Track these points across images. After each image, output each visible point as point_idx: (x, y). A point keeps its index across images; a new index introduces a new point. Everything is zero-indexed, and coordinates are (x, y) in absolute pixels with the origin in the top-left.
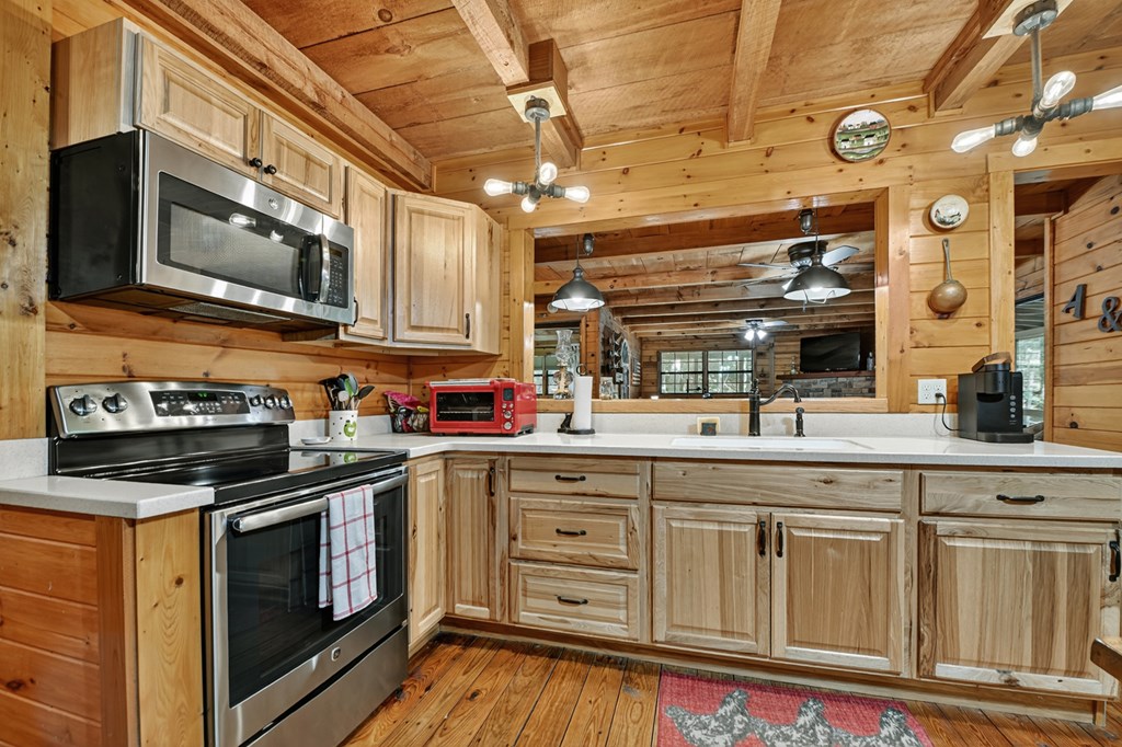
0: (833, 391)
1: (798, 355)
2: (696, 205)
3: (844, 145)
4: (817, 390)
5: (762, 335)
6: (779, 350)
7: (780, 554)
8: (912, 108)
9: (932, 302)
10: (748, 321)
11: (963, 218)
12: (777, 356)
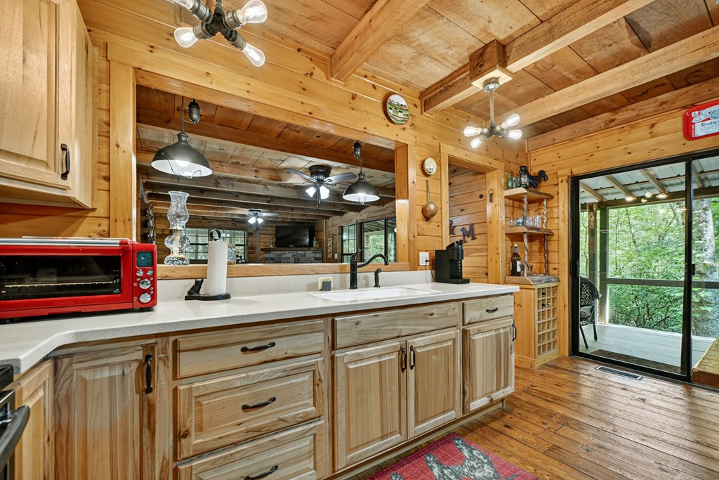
0: (295, 259)
1: (274, 236)
3: (390, 111)
4: (286, 258)
5: (260, 221)
6: (262, 232)
7: (412, 367)
8: (416, 106)
9: (424, 211)
10: (251, 211)
11: (434, 171)
12: (261, 236)
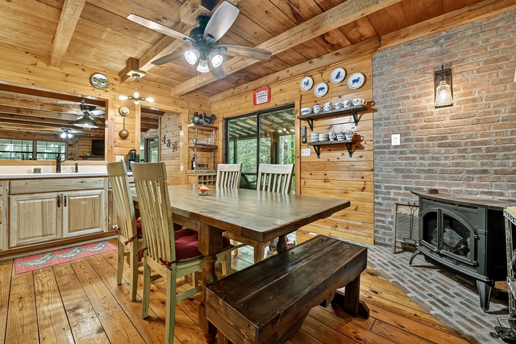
1: (91, 147)
2: (33, 84)
3: (95, 82)
5: (70, 136)
6: (81, 144)
7: (65, 205)
8: (116, 79)
9: (120, 134)
10: (63, 129)
11: (128, 113)
12: (79, 147)
